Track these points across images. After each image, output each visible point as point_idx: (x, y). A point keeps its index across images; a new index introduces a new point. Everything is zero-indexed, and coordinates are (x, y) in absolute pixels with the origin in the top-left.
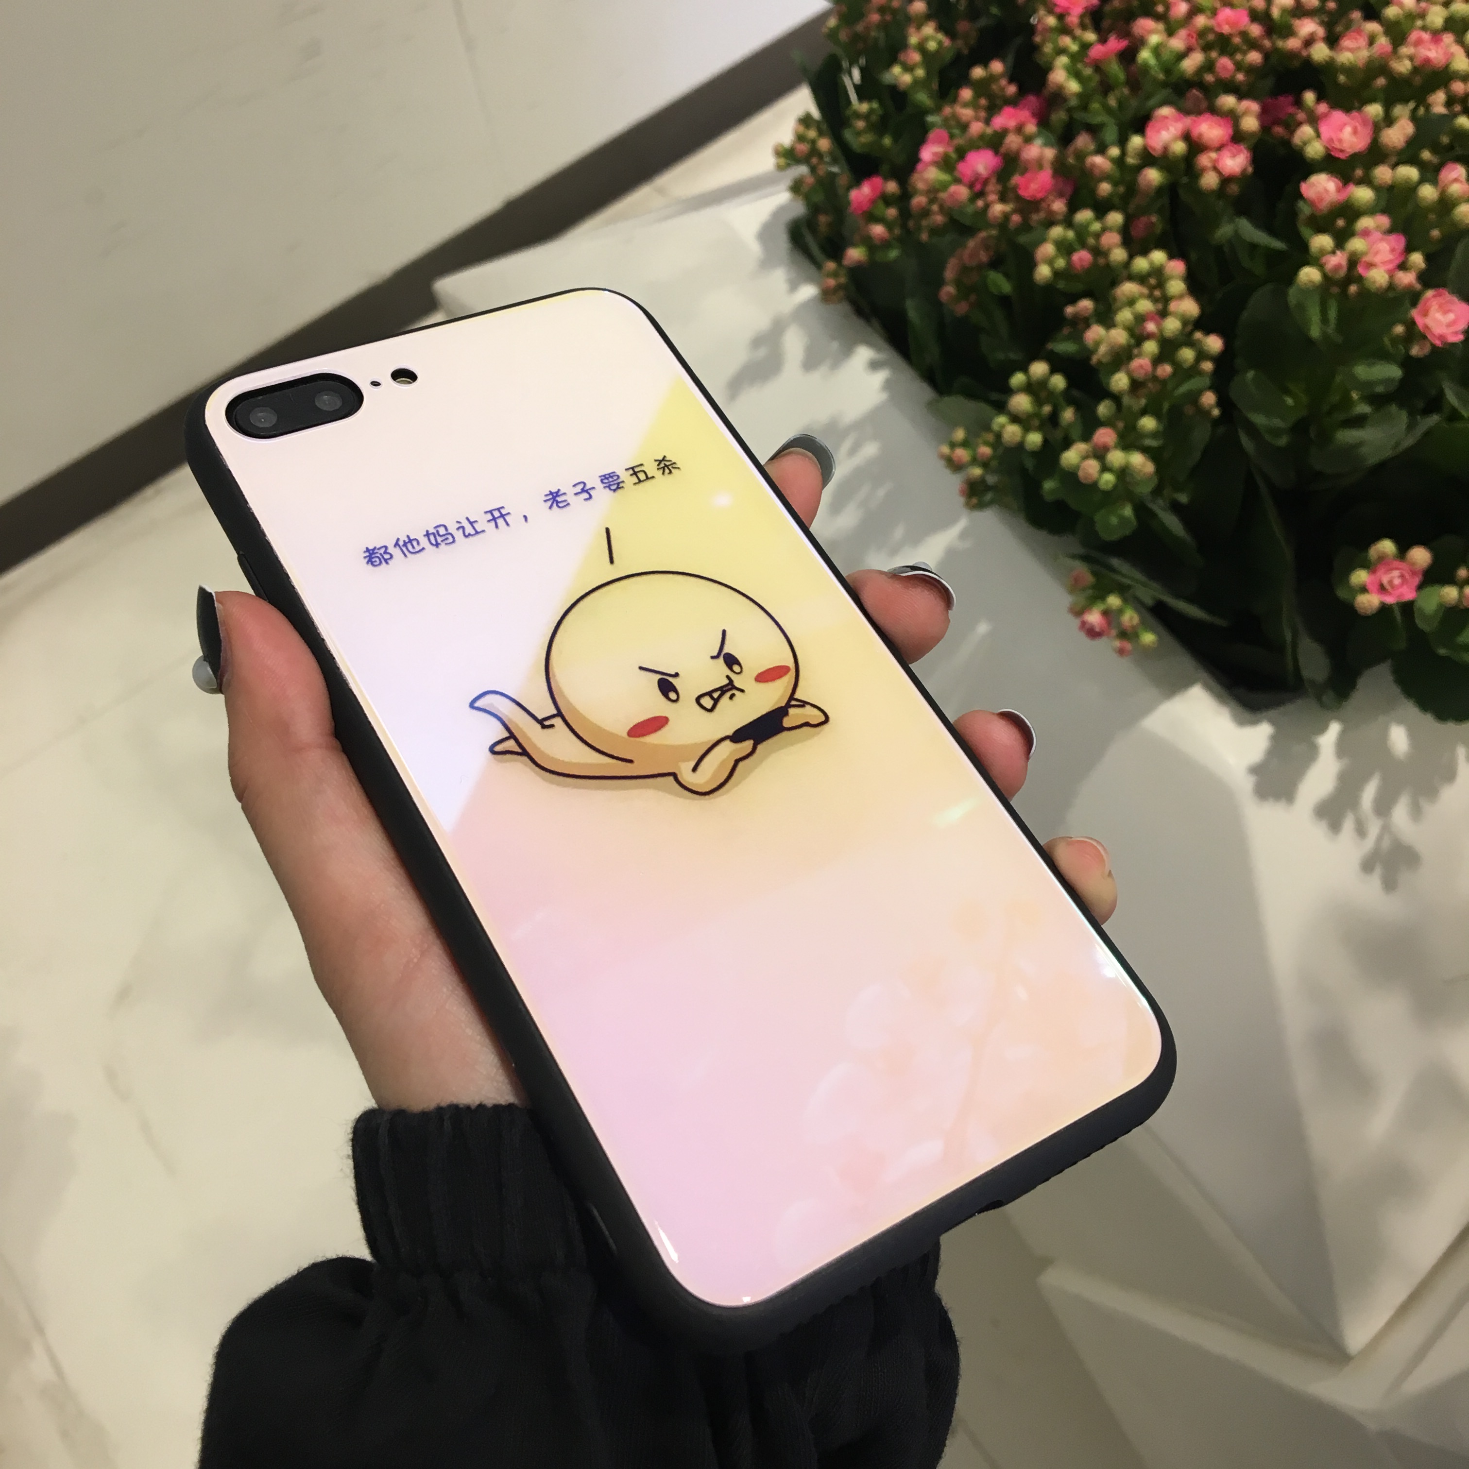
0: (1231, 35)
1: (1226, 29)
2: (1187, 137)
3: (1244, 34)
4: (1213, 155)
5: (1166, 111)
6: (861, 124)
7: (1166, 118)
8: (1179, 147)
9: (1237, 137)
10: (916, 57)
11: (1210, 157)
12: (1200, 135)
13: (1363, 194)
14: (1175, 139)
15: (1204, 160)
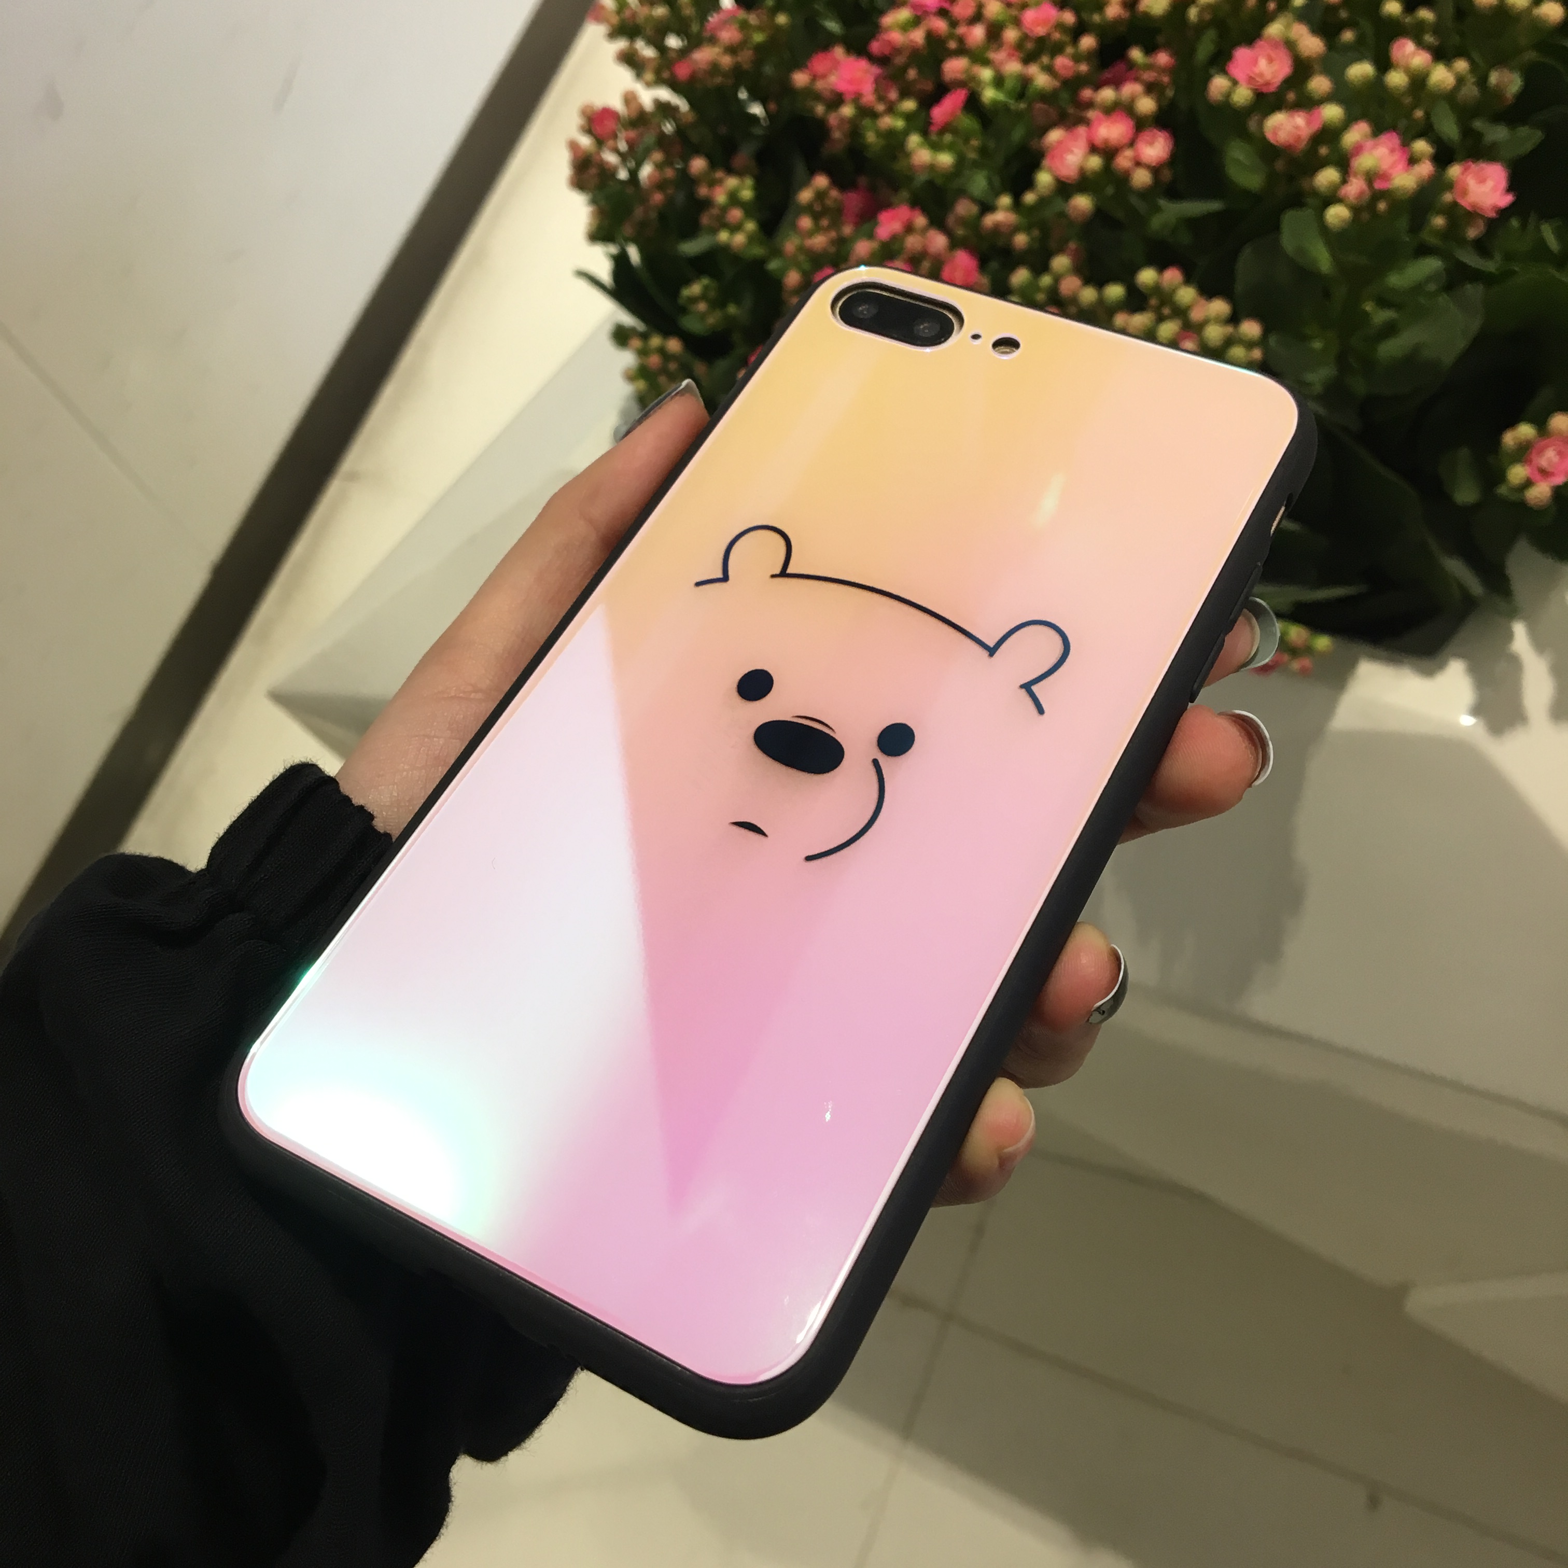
0: (1049, 35)
1: (1041, 31)
2: (1094, 149)
3: (1060, 26)
4: (1129, 153)
5: (1055, 135)
6: (702, 307)
7: (1060, 142)
8: (1095, 162)
9: (1141, 124)
10: (736, 214)
11: (1125, 157)
12: (1106, 141)
13: (1332, 112)
14: (1085, 157)
15: (1123, 161)
